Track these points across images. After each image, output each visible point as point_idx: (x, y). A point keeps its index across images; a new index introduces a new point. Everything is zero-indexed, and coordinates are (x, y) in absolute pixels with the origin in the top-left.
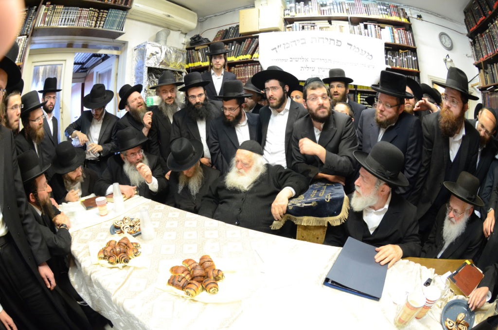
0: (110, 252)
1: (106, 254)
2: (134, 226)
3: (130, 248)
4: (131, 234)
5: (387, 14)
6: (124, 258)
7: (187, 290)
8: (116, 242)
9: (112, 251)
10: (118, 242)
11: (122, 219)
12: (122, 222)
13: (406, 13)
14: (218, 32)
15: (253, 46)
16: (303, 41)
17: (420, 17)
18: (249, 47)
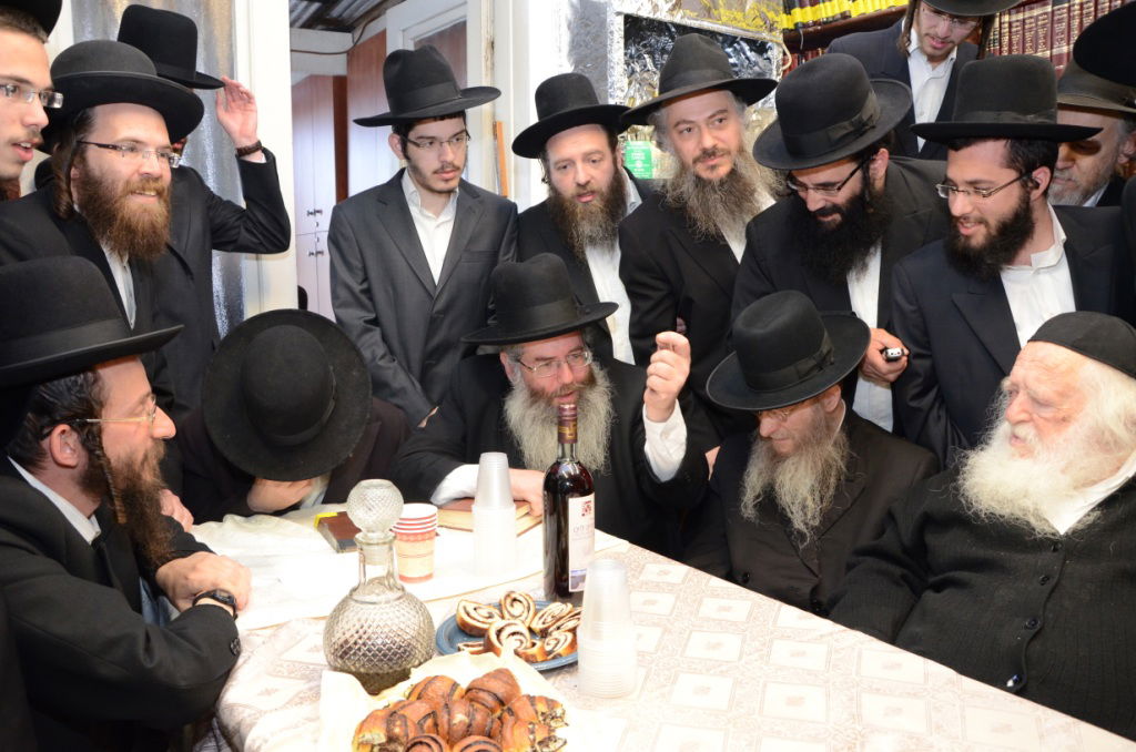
0: (420, 725)
1: (397, 730)
2: (544, 633)
3: (517, 719)
4: (530, 660)
8: (455, 685)
9: (429, 722)
10: (464, 685)
11: (498, 595)
12: (496, 612)
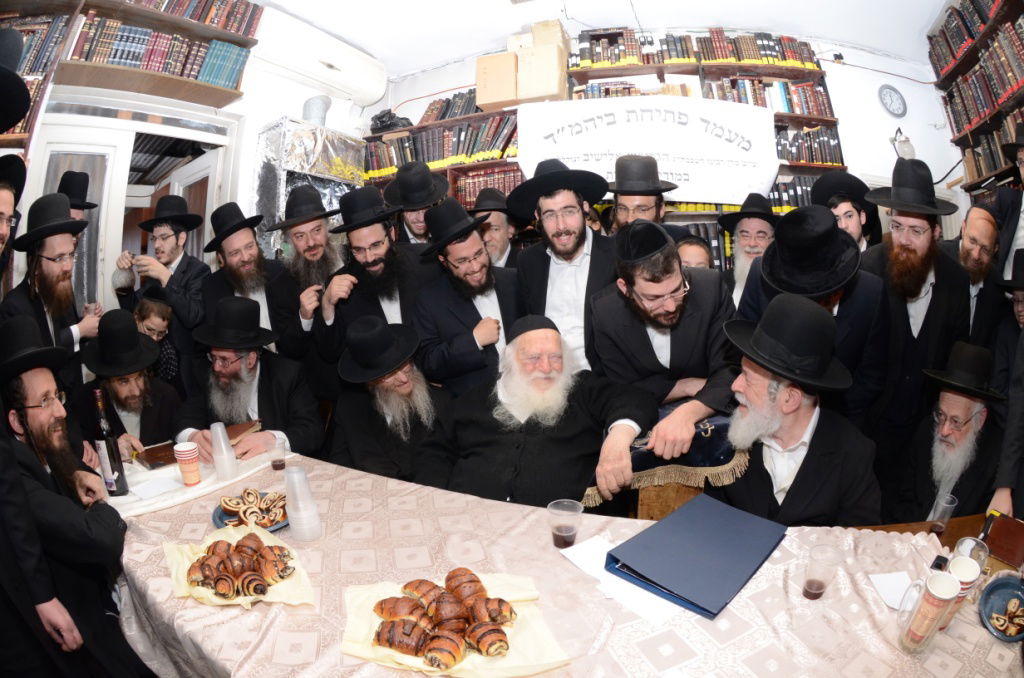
0: (217, 568)
1: (207, 573)
2: (268, 510)
3: (266, 560)
4: (264, 526)
5: (776, 57)
6: (254, 584)
7: (429, 655)
8: (229, 545)
9: (222, 566)
10: (234, 544)
11: (240, 492)
12: (240, 501)
13: (813, 52)
14: (431, 104)
15: (505, 131)
16: (611, 119)
17: (839, 57)
18: (497, 133)
